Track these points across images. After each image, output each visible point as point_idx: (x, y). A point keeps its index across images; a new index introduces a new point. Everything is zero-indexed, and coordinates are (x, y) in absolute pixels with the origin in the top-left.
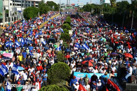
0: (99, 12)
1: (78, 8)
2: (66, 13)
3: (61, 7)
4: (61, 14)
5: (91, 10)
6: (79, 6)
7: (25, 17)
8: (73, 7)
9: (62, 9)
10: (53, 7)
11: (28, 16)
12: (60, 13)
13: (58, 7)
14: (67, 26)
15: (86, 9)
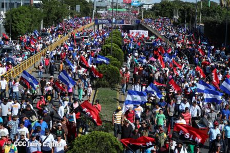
0: (194, 19)
1: (140, 10)
2: (110, 21)
3: (97, 7)
4: (97, 24)
5: (173, 13)
6: (142, 5)
7: (7, 31)
8: (128, 9)
9: (98, 12)
10: (78, 7)
11: (16, 27)
12: (94, 23)
13: (89, 9)
14: (113, 48)
15: (159, 11)
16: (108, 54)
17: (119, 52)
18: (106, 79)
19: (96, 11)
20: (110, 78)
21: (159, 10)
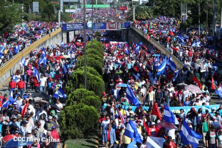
0: (211, 17)
1: (131, 5)
2: (85, 25)
3: (65, 3)
4: (64, 29)
5: (179, 9)
9: (67, 11)
12: (60, 29)
13: (53, 7)
14: (88, 76)
15: (158, 7)
16: (81, 86)
17: (98, 80)
18: (78, 126)
19: (64, 9)
20: (83, 124)
21: (158, 5)
